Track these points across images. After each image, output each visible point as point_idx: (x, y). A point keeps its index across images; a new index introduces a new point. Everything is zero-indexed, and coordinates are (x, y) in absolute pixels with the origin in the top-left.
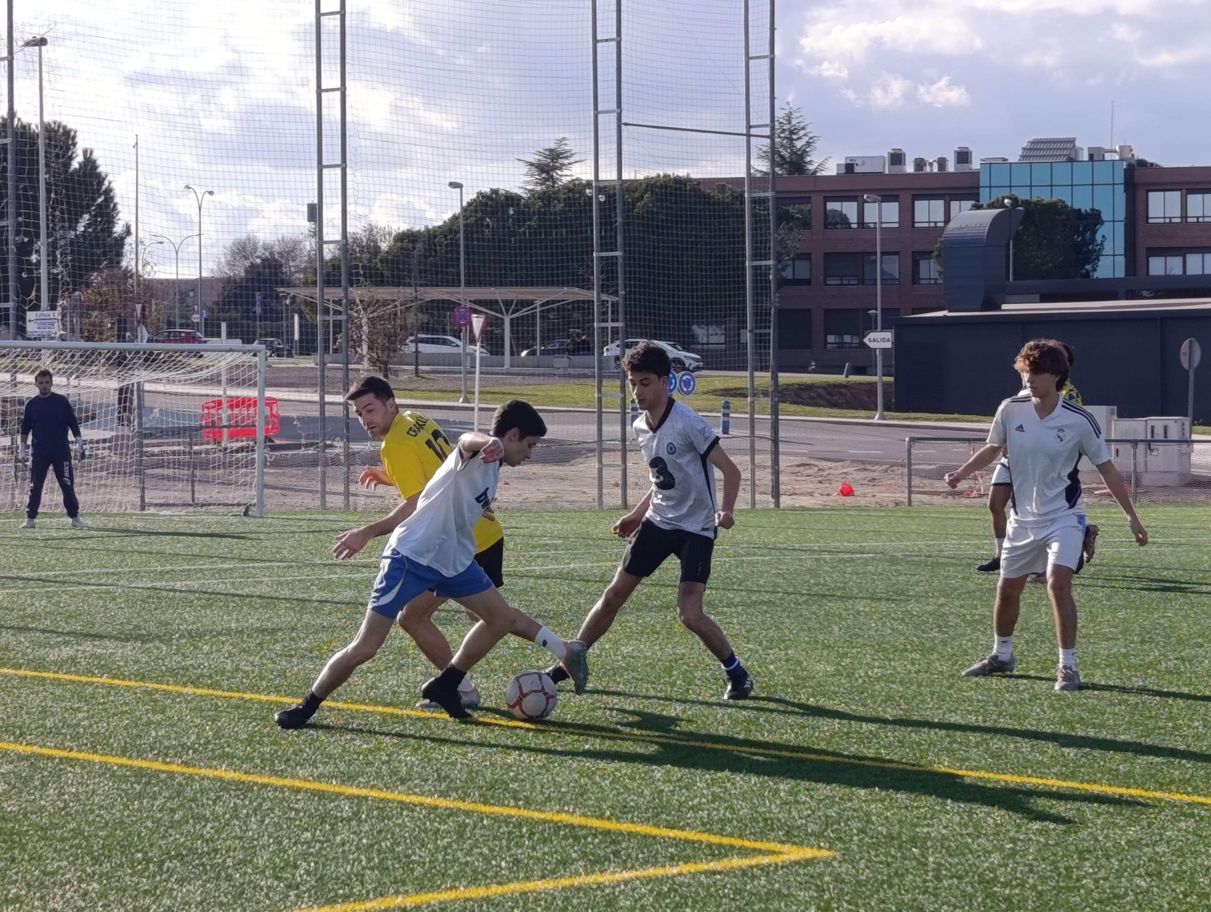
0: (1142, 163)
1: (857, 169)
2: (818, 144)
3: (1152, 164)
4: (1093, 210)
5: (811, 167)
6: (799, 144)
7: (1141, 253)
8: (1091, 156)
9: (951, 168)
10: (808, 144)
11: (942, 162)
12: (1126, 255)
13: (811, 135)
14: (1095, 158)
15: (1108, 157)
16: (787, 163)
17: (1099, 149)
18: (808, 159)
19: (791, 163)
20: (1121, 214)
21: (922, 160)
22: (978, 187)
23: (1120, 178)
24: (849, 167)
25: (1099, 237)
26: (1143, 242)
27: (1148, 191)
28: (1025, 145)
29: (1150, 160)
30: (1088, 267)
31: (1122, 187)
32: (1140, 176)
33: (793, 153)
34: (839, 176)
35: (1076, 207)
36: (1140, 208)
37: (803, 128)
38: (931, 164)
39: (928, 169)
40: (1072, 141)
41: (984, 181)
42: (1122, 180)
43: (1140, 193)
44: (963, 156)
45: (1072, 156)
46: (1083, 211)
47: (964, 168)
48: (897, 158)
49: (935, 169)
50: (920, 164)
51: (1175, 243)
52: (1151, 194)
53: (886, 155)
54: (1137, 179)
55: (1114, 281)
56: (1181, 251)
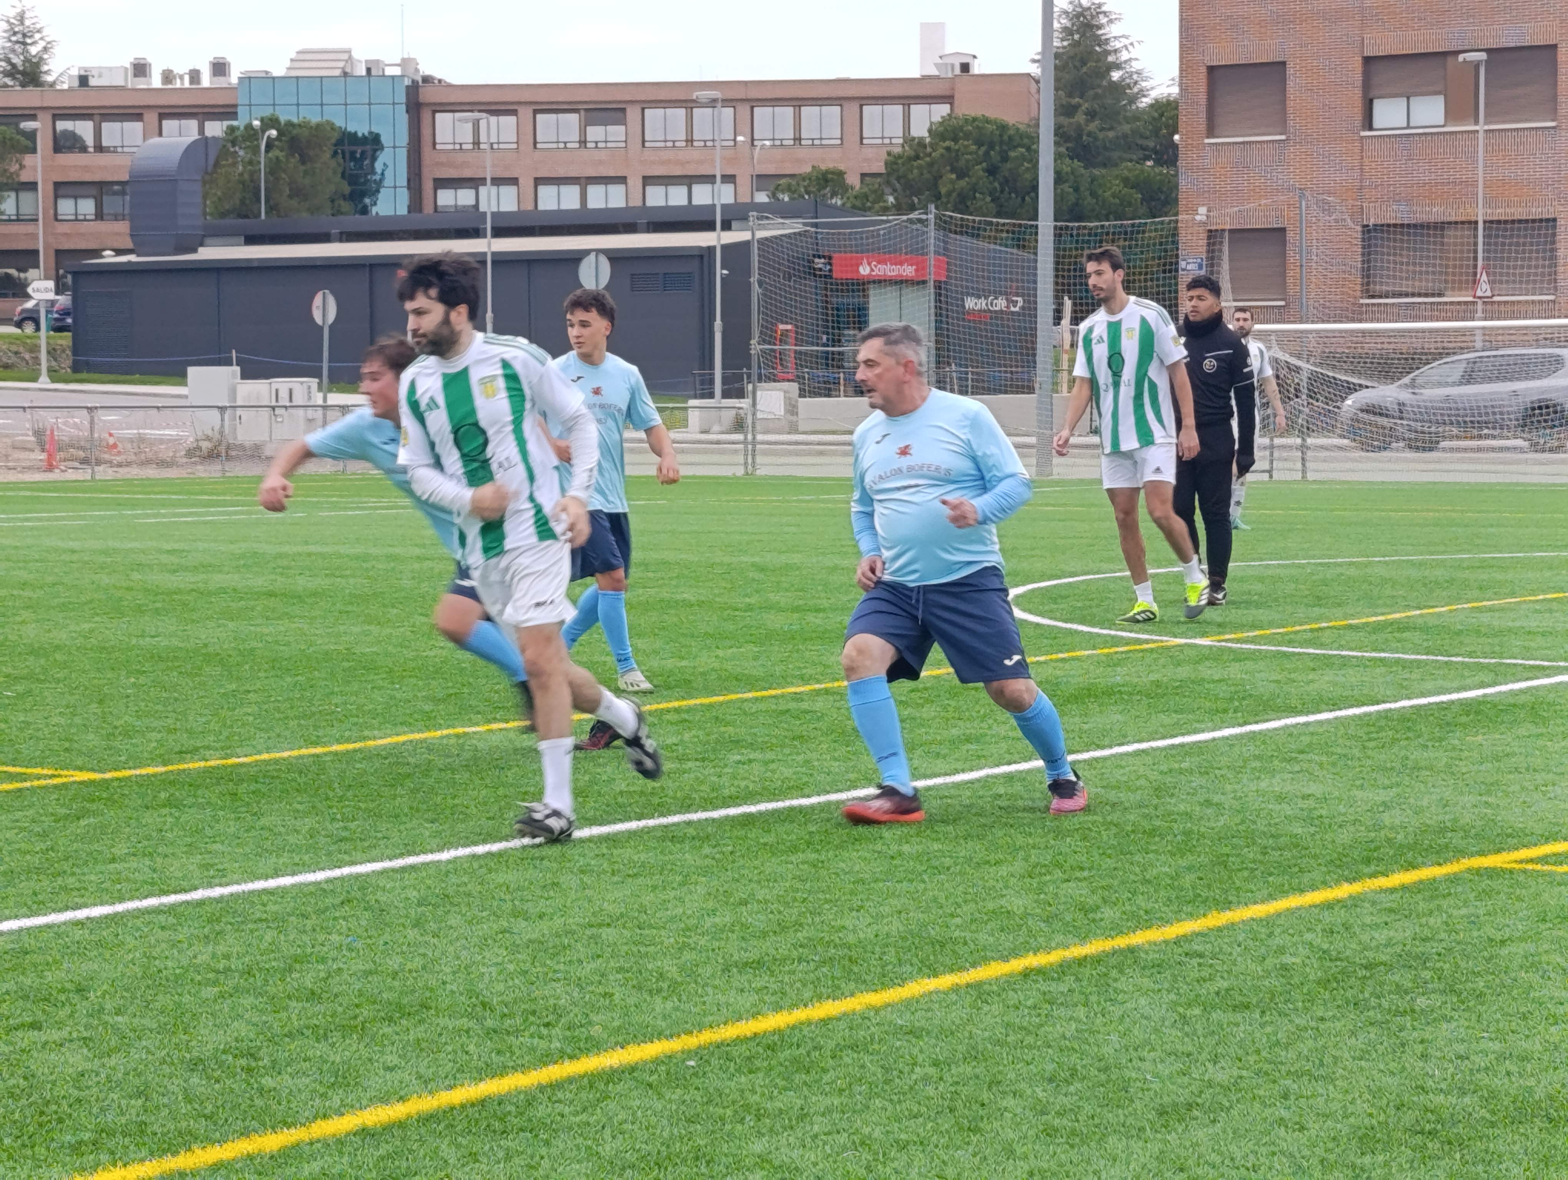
0: (427, 80)
1: (93, 82)
2: (56, 50)
3: (440, 81)
4: (371, 133)
5: (50, 79)
6: (34, 50)
7: (428, 186)
8: (369, 70)
9: (206, 81)
10: (45, 49)
11: (195, 76)
12: (409, 187)
13: (48, 39)
14: (374, 72)
15: (389, 72)
16: (19, 72)
17: (377, 62)
18: (45, 68)
19: (23, 73)
20: (403, 139)
21: (171, 71)
22: (235, 106)
23: (402, 98)
24: (83, 81)
25: (378, 166)
26: (429, 174)
27: (434, 112)
28: (293, 55)
29: (438, 75)
30: (367, 201)
31: (404, 107)
32: (427, 95)
33: (27, 60)
34: (70, 89)
35: (351, 128)
36: (426, 132)
37: (39, 31)
38: (181, 77)
39: (178, 84)
40: (349, 52)
41: (242, 100)
42: (404, 100)
43: (426, 115)
44: (220, 68)
45: (348, 70)
46: (360, 135)
47: (221, 82)
48: (140, 69)
49: (187, 84)
50: (168, 76)
51: (467, 173)
52: (438, 116)
53: (128, 66)
54: (422, 99)
55: (395, 218)
56: (475, 183)
